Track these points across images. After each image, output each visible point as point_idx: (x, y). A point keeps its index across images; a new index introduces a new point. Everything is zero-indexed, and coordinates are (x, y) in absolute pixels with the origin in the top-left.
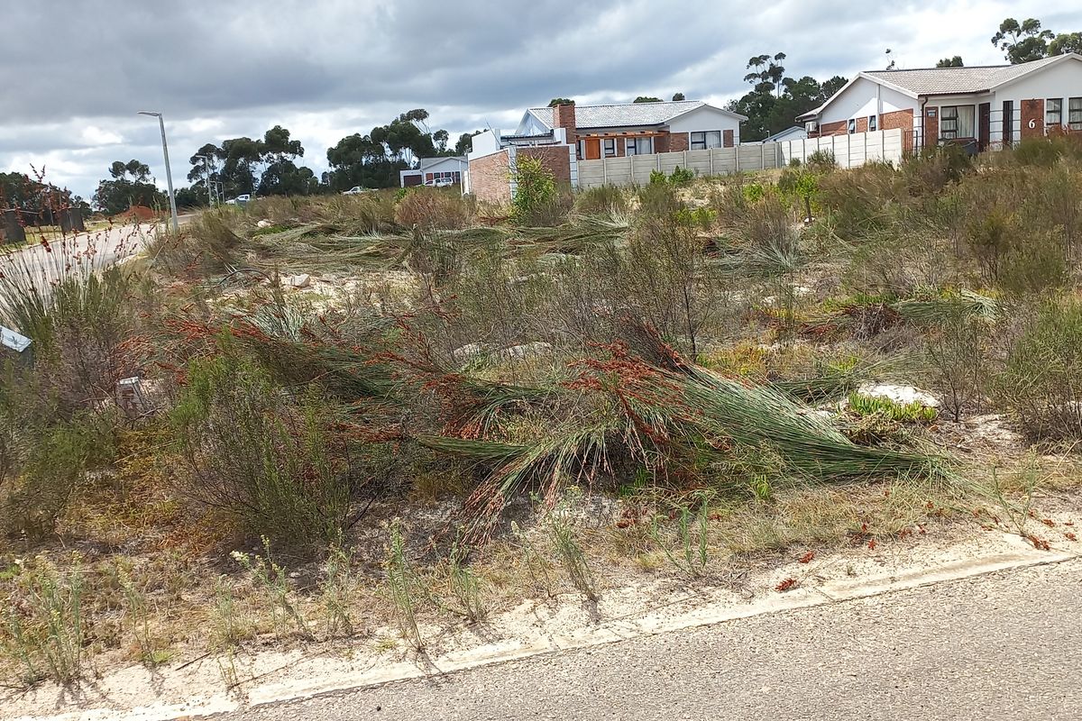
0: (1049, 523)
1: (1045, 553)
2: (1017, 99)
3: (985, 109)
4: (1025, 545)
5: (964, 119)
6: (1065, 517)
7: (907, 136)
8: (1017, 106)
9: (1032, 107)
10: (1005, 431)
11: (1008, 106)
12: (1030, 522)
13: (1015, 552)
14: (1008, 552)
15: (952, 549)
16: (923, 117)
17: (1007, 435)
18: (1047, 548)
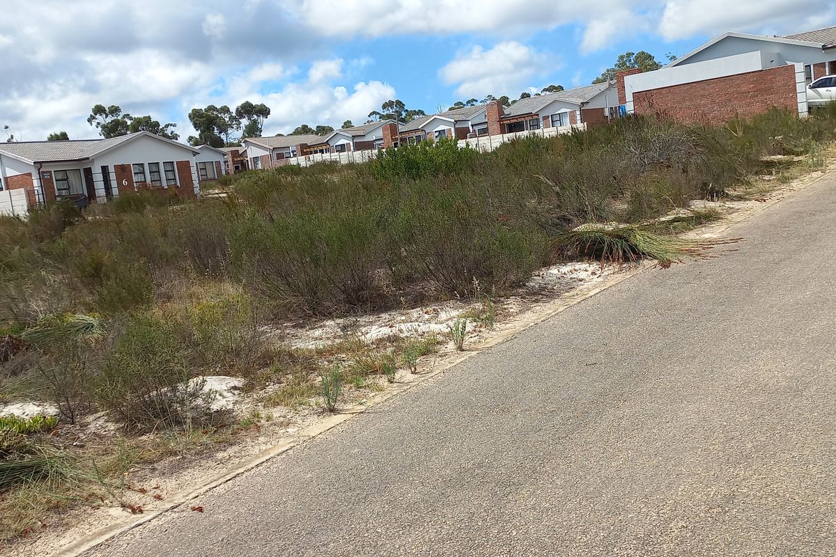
0: (143, 491)
1: (140, 516)
2: (111, 164)
3: (88, 172)
4: (125, 513)
5: (73, 179)
6: (154, 483)
7: (30, 194)
8: (111, 169)
9: (123, 170)
10: (109, 424)
11: (105, 170)
12: (129, 493)
13: (118, 522)
14: (113, 523)
15: (68, 534)
16: (40, 179)
17: (112, 426)
18: (141, 512)
